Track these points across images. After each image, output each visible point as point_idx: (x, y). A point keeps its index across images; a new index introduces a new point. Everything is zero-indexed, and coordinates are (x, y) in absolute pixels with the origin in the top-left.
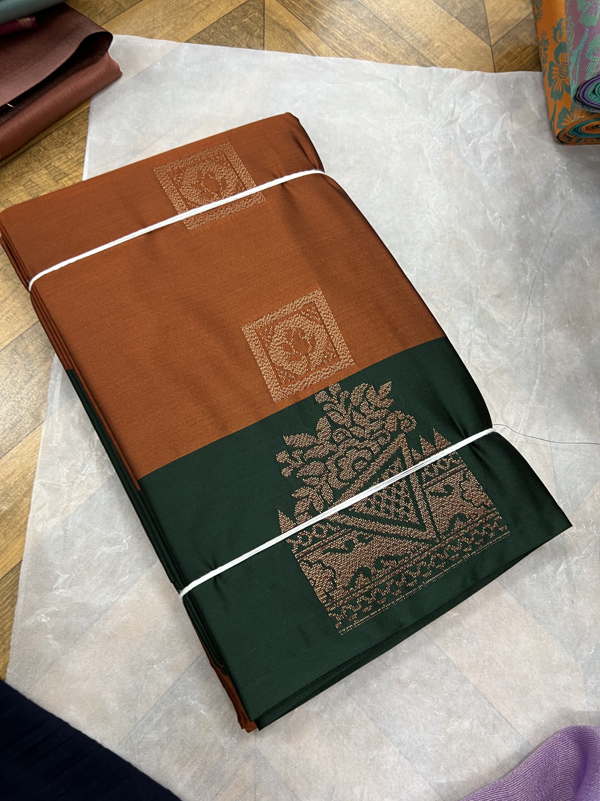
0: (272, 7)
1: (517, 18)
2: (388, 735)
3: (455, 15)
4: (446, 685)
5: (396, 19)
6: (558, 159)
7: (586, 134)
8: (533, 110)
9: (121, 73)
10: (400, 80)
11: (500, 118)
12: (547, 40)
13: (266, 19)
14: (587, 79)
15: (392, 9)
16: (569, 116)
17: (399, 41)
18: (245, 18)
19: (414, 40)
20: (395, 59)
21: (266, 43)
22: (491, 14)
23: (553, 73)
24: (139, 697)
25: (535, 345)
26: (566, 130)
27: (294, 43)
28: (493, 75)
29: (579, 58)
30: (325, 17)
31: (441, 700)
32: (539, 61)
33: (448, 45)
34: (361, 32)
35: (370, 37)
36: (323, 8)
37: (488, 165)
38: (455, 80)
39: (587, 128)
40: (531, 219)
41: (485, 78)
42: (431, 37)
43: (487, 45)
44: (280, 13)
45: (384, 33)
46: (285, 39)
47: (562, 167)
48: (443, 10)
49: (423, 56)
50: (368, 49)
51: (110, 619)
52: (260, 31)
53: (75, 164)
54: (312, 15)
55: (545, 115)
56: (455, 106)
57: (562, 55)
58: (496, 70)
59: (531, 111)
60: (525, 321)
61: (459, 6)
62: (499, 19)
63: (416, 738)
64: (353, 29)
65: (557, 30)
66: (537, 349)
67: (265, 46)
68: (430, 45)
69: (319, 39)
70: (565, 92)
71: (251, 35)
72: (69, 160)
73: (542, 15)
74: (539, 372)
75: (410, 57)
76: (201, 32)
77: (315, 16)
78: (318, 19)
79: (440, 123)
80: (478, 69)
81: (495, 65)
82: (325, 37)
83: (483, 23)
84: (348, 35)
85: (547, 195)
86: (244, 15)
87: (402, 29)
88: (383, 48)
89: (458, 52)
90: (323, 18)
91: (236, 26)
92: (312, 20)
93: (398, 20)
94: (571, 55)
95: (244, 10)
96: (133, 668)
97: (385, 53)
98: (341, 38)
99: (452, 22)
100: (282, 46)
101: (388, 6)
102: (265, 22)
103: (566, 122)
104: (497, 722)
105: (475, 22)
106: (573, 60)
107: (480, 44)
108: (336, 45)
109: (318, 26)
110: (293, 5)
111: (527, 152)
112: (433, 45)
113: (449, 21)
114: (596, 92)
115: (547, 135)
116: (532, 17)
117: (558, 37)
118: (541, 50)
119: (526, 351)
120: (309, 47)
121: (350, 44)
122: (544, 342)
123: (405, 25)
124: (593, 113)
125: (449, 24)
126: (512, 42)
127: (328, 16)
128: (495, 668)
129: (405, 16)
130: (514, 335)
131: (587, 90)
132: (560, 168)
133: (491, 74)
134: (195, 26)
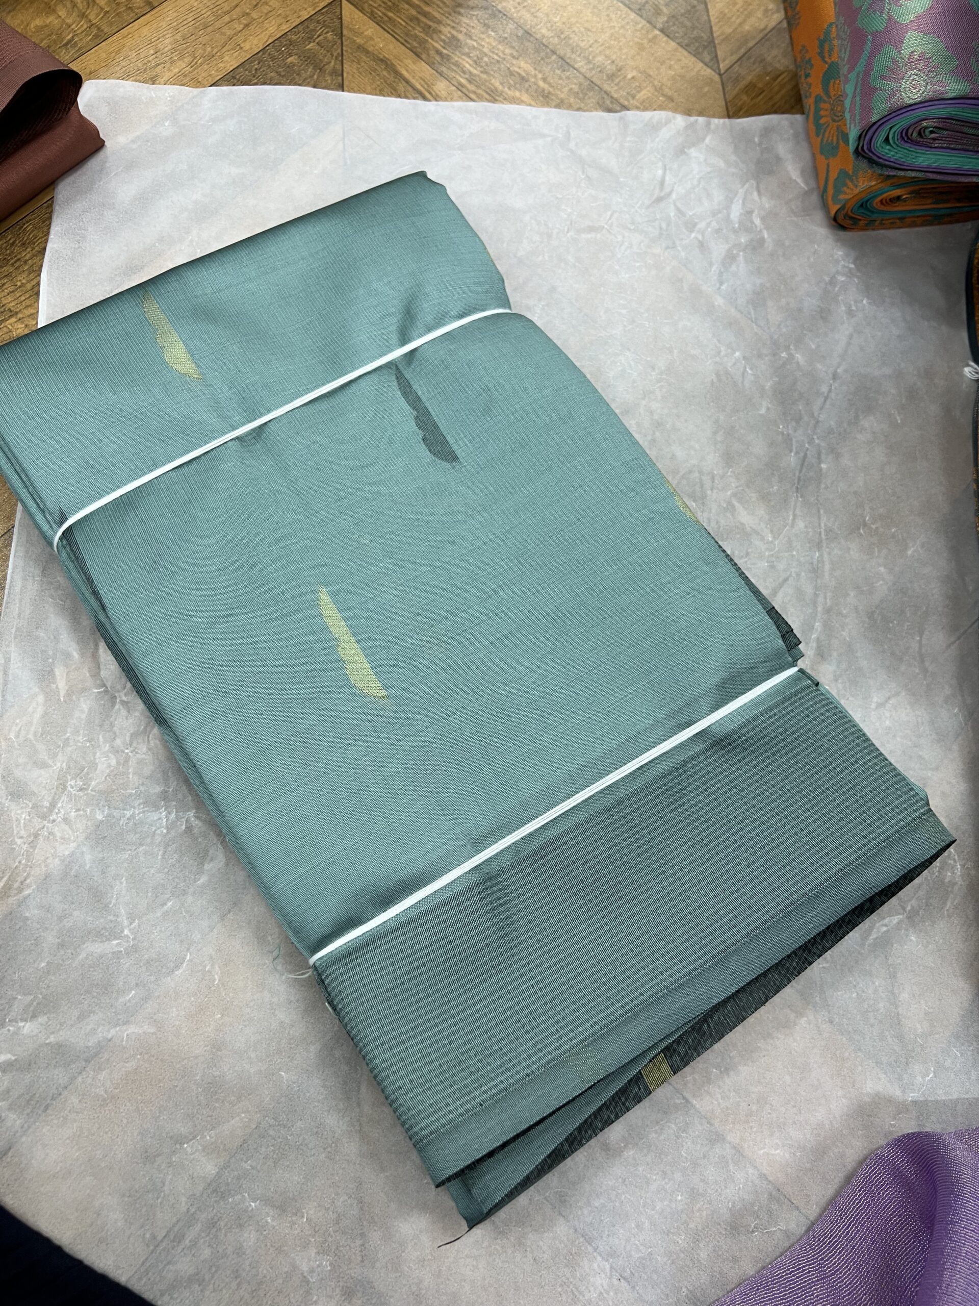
0: (354, 23)
1: (762, 26)
2: (589, 1241)
3: (659, 25)
4: (685, 1147)
5: (563, 36)
6: (839, 253)
7: (883, 212)
8: (794, 178)
9: (104, 142)
10: (572, 135)
11: (741, 191)
12: (810, 59)
13: (345, 43)
14: (874, 119)
15: (555, 20)
16: (850, 184)
17: (568, 71)
18: (310, 43)
19: (593, 69)
20: (562, 101)
21: (346, 83)
22: (719, 22)
23: (822, 113)
24: (159, 1200)
25: (812, 563)
26: (847, 207)
27: (394, 82)
28: (724, 123)
29: (859, 84)
30: (443, 37)
31: (678, 1176)
32: (800, 95)
33: (650, 76)
34: (504, 59)
35: (520, 68)
36: (439, 22)
37: (722, 270)
38: (664, 130)
39: (881, 201)
40: (797, 355)
41: (713, 127)
42: (621, 63)
43: (713, 73)
44: (369, 32)
45: (542, 59)
46: (378, 75)
47: (846, 265)
48: (639, 18)
49: (608, 94)
50: (518, 86)
51: (105, 1069)
52: (335, 64)
53: (27, 295)
54: (421, 34)
55: (813, 184)
56: (664, 174)
57: (834, 83)
58: (731, 113)
59: (790, 179)
60: (792, 526)
61: (665, 10)
62: (731, 30)
63: (637, 1242)
64: (491, 54)
65: (824, 42)
66: (815, 571)
67: (345, 88)
68: (619, 76)
69: (434, 72)
70: (841, 141)
71: (321, 70)
72: (17, 289)
73: (799, 18)
74: (819, 609)
75: (586, 98)
76: (237, 67)
77: (427, 34)
78: (432, 39)
79: (640, 202)
80: (701, 114)
81: (729, 104)
82: (444, 69)
83: (706, 38)
84: (484, 64)
85: (824, 314)
86: (309, 38)
87: (573, 52)
88: (541, 83)
89: (666, 86)
90: (440, 38)
91: (296, 57)
92: (422, 42)
93: (565, 38)
94: (847, 81)
95: (307, 30)
96: (146, 1152)
97: (546, 92)
98: (472, 70)
99: (655, 37)
100: (374, 86)
101: (547, 15)
102: (344, 48)
103: (846, 193)
104: (774, 1207)
105: (692, 36)
106: (849, 89)
107: (703, 73)
108: (463, 81)
109: (432, 52)
110: (390, 18)
111: (787, 243)
112: (625, 77)
113: (650, 36)
114: (891, 141)
115: (819, 216)
116: (785, 24)
117: (827, 55)
118: (800, 77)
119: (798, 575)
120: (419, 87)
121: (488, 78)
122: (826, 557)
123: (577, 45)
124: (888, 177)
125: (650, 41)
126: (755, 67)
127: (449, 35)
128: (769, 1113)
129: (577, 30)
130: (777, 549)
131: (875, 136)
132: (844, 266)
133: (722, 121)
134: (226, 58)
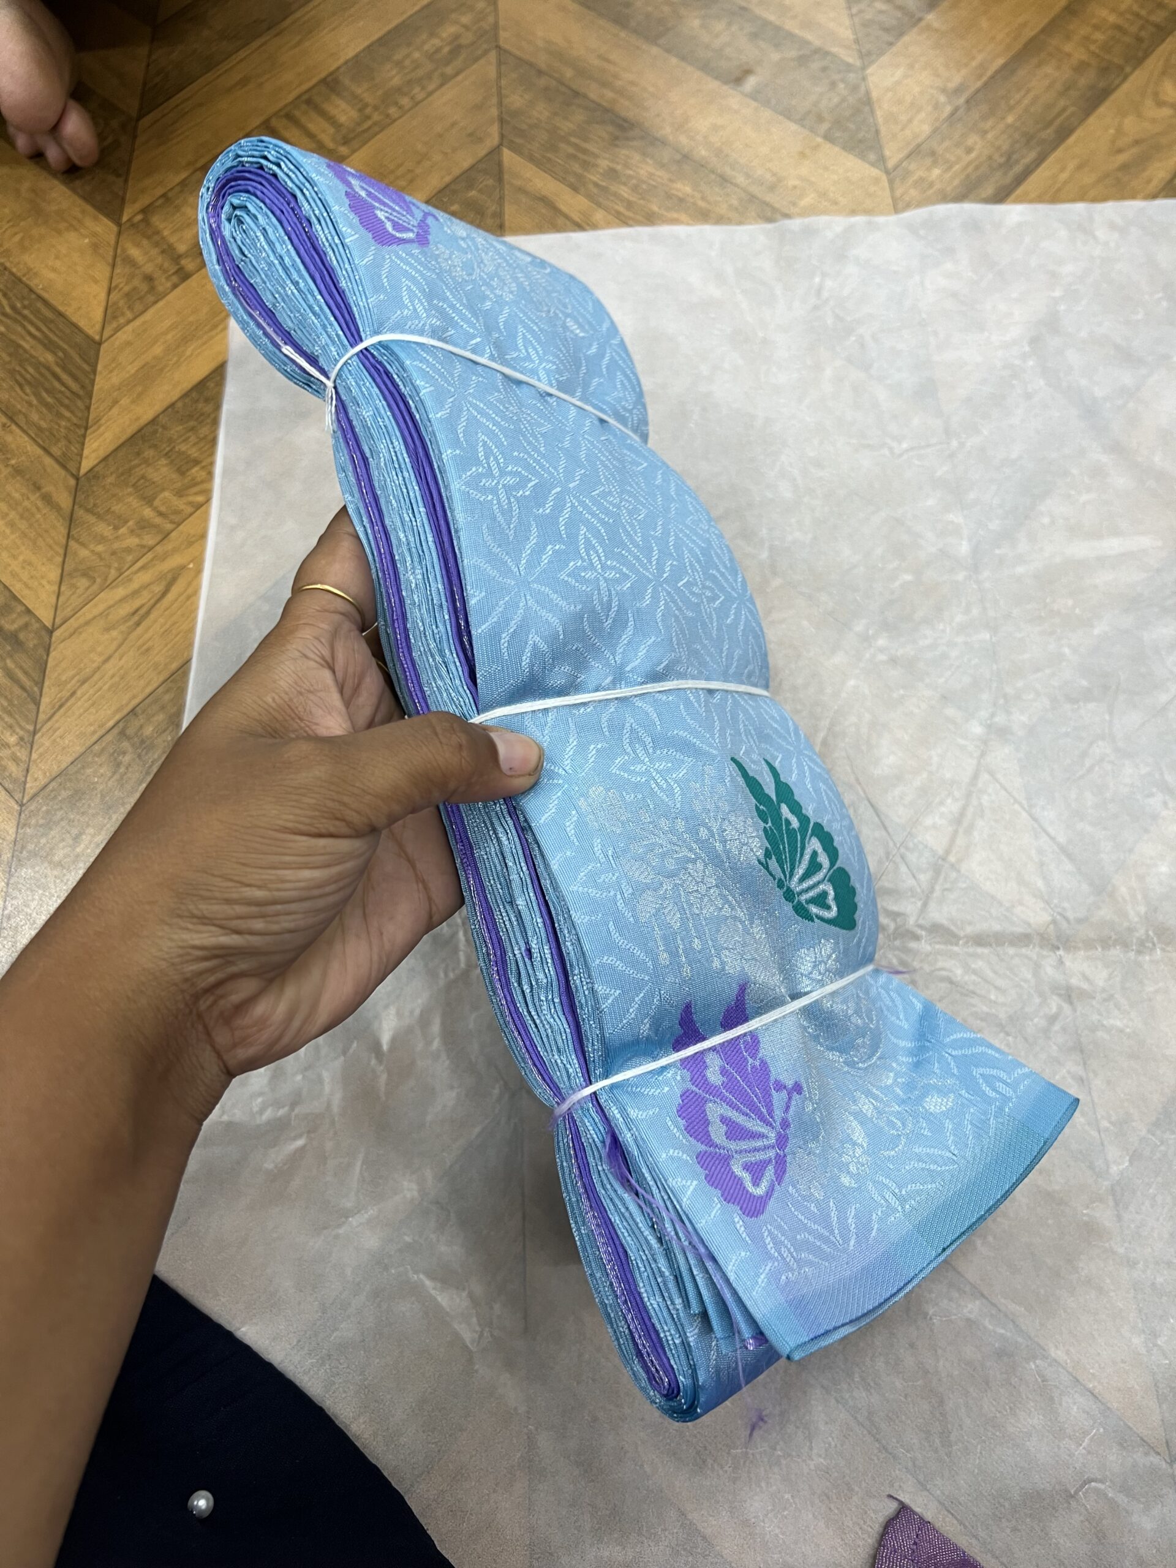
0: (513, 167)
3: (822, 132)
5: (722, 155)
13: (507, 187)
15: (714, 141)
17: (728, 187)
18: (471, 191)
19: (753, 183)
20: (722, 217)
21: (507, 224)
22: (886, 121)
27: (554, 218)
30: (600, 170)
33: (812, 183)
34: (662, 184)
35: (678, 190)
36: (596, 156)
42: (782, 174)
43: (880, 172)
44: (528, 174)
45: (701, 179)
46: (537, 213)
48: (800, 128)
49: (769, 205)
50: (675, 207)
52: (496, 207)
54: (579, 170)
58: (898, 209)
61: (829, 117)
64: (649, 181)
67: (506, 228)
68: (780, 186)
69: (592, 204)
75: (747, 211)
77: (585, 169)
81: (896, 202)
82: (601, 200)
83: (871, 138)
84: (641, 191)
86: (470, 187)
87: (732, 169)
88: (700, 203)
89: (831, 191)
90: (597, 171)
92: (579, 177)
93: (724, 157)
95: (469, 179)
97: (705, 210)
98: (630, 197)
99: (817, 144)
100: (533, 225)
101: (705, 137)
102: (504, 192)
105: (857, 138)
107: (869, 174)
108: (621, 209)
109: (590, 186)
110: (549, 160)
112: (787, 186)
113: (813, 144)
120: (576, 217)
121: (646, 204)
123: (737, 163)
125: (812, 148)
127: (606, 168)
129: (736, 147)
133: (889, 217)
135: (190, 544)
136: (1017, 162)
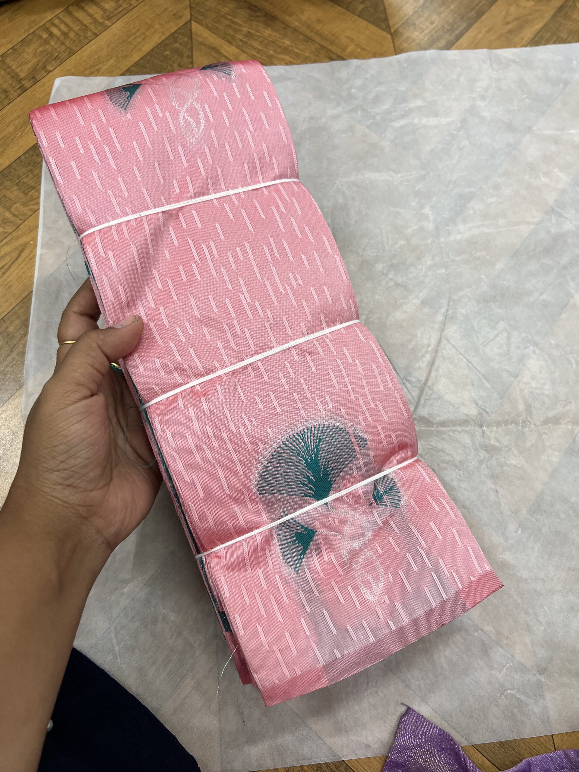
135: (31, 231)
136: (457, 29)
